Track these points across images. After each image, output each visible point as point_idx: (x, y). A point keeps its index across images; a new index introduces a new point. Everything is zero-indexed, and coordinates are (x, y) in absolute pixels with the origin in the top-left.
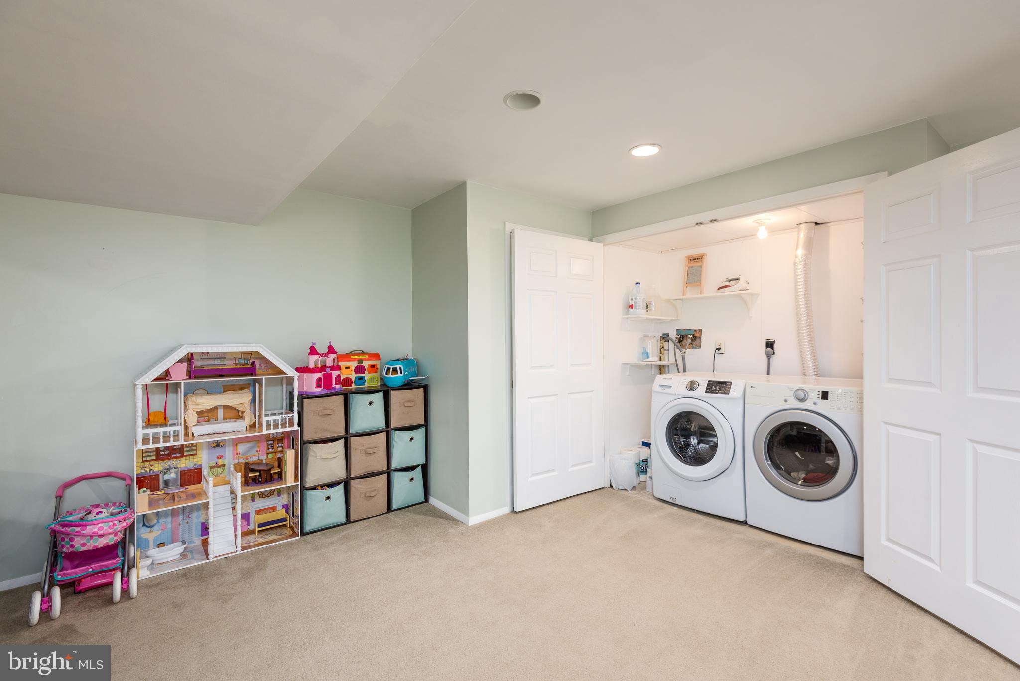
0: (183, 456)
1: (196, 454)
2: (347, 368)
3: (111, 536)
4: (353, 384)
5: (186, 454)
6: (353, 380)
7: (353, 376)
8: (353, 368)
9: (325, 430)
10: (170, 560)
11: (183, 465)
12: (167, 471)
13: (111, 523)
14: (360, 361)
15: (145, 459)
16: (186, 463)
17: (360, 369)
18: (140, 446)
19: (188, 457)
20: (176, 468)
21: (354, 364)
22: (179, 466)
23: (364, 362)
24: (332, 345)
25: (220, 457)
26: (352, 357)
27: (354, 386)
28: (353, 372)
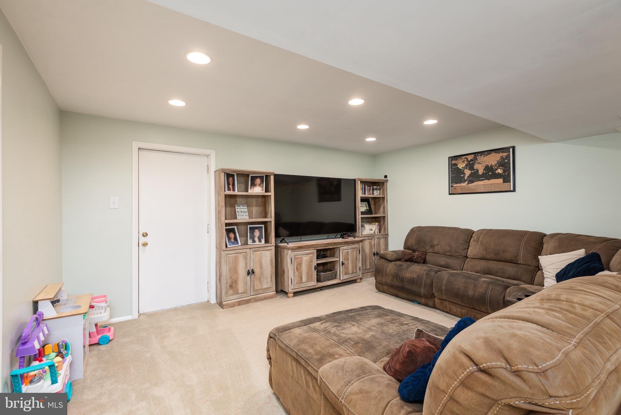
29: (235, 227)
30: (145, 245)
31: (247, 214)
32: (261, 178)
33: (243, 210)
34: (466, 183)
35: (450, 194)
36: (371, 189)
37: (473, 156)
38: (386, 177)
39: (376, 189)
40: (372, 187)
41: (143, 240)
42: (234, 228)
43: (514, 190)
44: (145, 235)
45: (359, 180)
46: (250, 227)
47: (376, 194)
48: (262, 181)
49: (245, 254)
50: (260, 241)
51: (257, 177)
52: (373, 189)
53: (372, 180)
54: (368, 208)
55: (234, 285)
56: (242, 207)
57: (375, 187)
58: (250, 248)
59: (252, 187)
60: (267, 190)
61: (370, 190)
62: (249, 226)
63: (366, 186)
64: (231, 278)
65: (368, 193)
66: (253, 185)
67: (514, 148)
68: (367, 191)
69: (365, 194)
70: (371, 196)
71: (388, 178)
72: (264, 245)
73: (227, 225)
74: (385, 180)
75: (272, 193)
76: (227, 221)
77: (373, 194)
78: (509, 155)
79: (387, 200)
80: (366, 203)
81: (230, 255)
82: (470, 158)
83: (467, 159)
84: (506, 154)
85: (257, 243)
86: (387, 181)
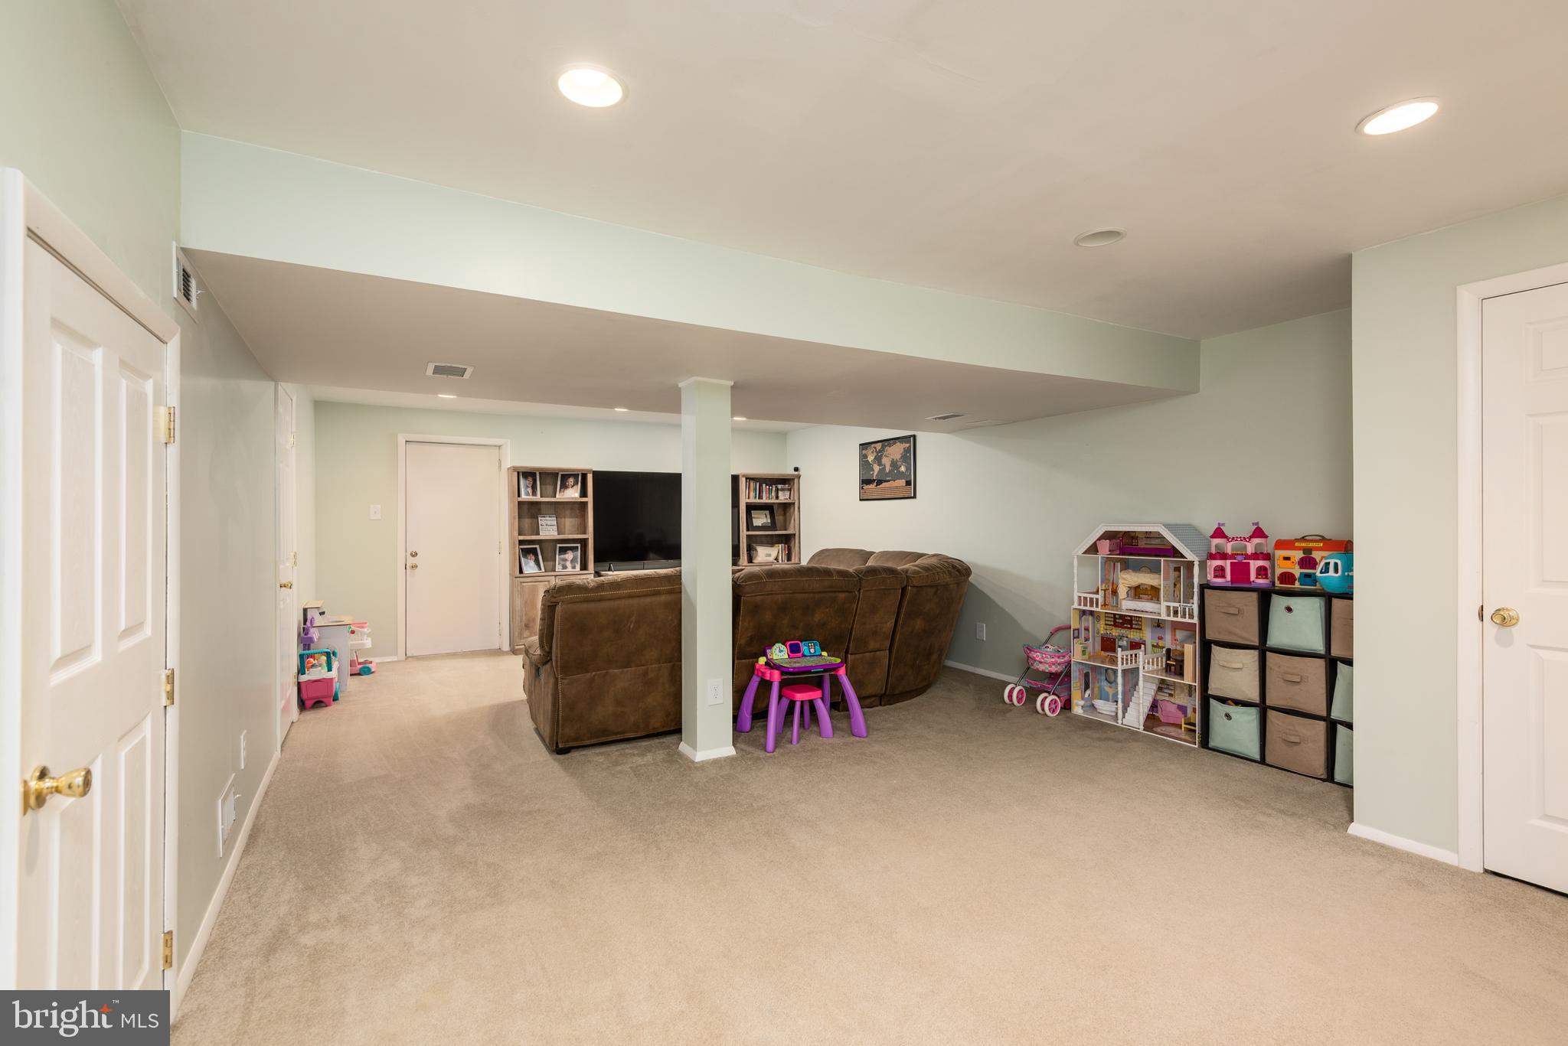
0: (1131, 628)
1: (1141, 629)
2: (1287, 559)
3: (1047, 666)
4: (1297, 582)
5: (1134, 626)
6: (1297, 576)
7: (1297, 571)
8: (1297, 559)
9: (1230, 633)
10: (1105, 713)
11: (1132, 637)
12: (1121, 637)
13: (1044, 656)
14: (1308, 551)
15: (1107, 622)
16: (1134, 635)
17: (1308, 562)
18: (1076, 605)
19: (1135, 630)
20: (1127, 637)
21: (1298, 555)
22: (1129, 636)
23: (1313, 552)
24: (1260, 526)
25: (1160, 638)
26: (1297, 544)
27: (1297, 585)
28: (1297, 566)
29: (537, 546)
30: (414, 567)
31: (555, 528)
32: (576, 476)
33: (549, 523)
34: (875, 484)
35: (861, 500)
36: (774, 489)
37: (880, 444)
38: (796, 469)
39: (783, 490)
40: (774, 486)
41: (411, 561)
42: (536, 548)
43: (914, 497)
44: (414, 555)
45: (743, 476)
46: (560, 547)
47: (783, 497)
48: (576, 483)
49: (547, 583)
50: (574, 567)
51: (569, 476)
52: (777, 490)
53: (771, 475)
54: (769, 521)
55: (531, 625)
56: (548, 518)
57: (780, 486)
58: (555, 576)
59: (562, 490)
60: (584, 494)
61: (770, 491)
62: (558, 545)
63: (764, 485)
64: (526, 614)
65: (768, 495)
66: (564, 486)
67: (914, 437)
68: (764, 493)
69: (760, 497)
70: (774, 501)
71: (801, 472)
72: (578, 573)
73: (521, 542)
74: (793, 475)
75: (590, 499)
76: (521, 538)
77: (777, 498)
78: (910, 446)
79: (799, 508)
80: (767, 512)
81: (524, 584)
82: (879, 446)
83: (875, 448)
84: (907, 445)
85: (569, 569)
86: (799, 477)
